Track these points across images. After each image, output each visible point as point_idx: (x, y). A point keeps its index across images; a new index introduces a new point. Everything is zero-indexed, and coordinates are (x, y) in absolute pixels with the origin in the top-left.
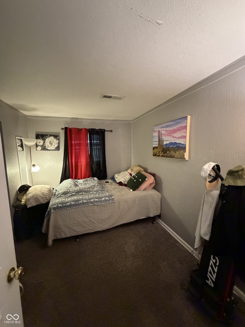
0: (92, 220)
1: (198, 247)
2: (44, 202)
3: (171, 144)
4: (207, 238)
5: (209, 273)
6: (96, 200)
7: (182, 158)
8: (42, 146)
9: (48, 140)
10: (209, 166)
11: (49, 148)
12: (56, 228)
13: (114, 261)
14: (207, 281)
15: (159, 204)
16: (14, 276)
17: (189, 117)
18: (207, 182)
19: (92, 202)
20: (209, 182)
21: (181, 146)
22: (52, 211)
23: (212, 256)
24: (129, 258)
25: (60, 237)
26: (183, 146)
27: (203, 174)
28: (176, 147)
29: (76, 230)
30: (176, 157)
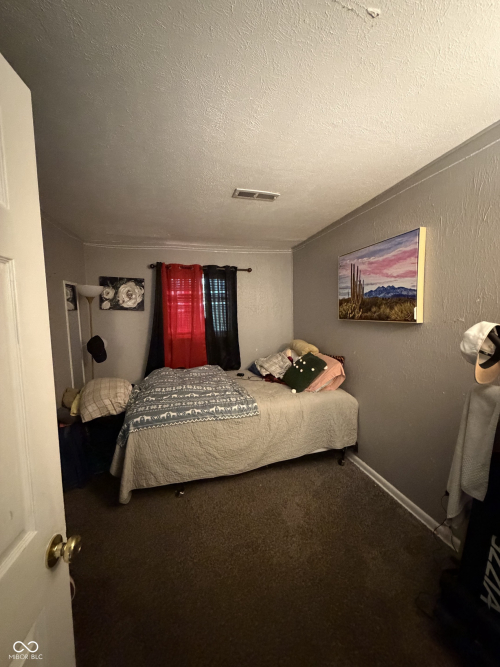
0: (212, 451)
1: (457, 517)
2: (114, 413)
3: (382, 290)
4: (479, 495)
5: (486, 578)
6: (220, 409)
7: (409, 320)
8: (111, 301)
9: (123, 289)
10: (481, 330)
11: (125, 305)
12: (139, 465)
13: (260, 541)
14: (482, 597)
15: (355, 422)
16: (62, 554)
17: (423, 230)
18: (478, 368)
19: (211, 414)
20: (482, 366)
21: (404, 293)
22: (132, 429)
23: (494, 539)
24: (293, 536)
25: (145, 486)
26: (410, 293)
27: (466, 348)
28: (393, 296)
29: (180, 471)
30: (393, 317)
